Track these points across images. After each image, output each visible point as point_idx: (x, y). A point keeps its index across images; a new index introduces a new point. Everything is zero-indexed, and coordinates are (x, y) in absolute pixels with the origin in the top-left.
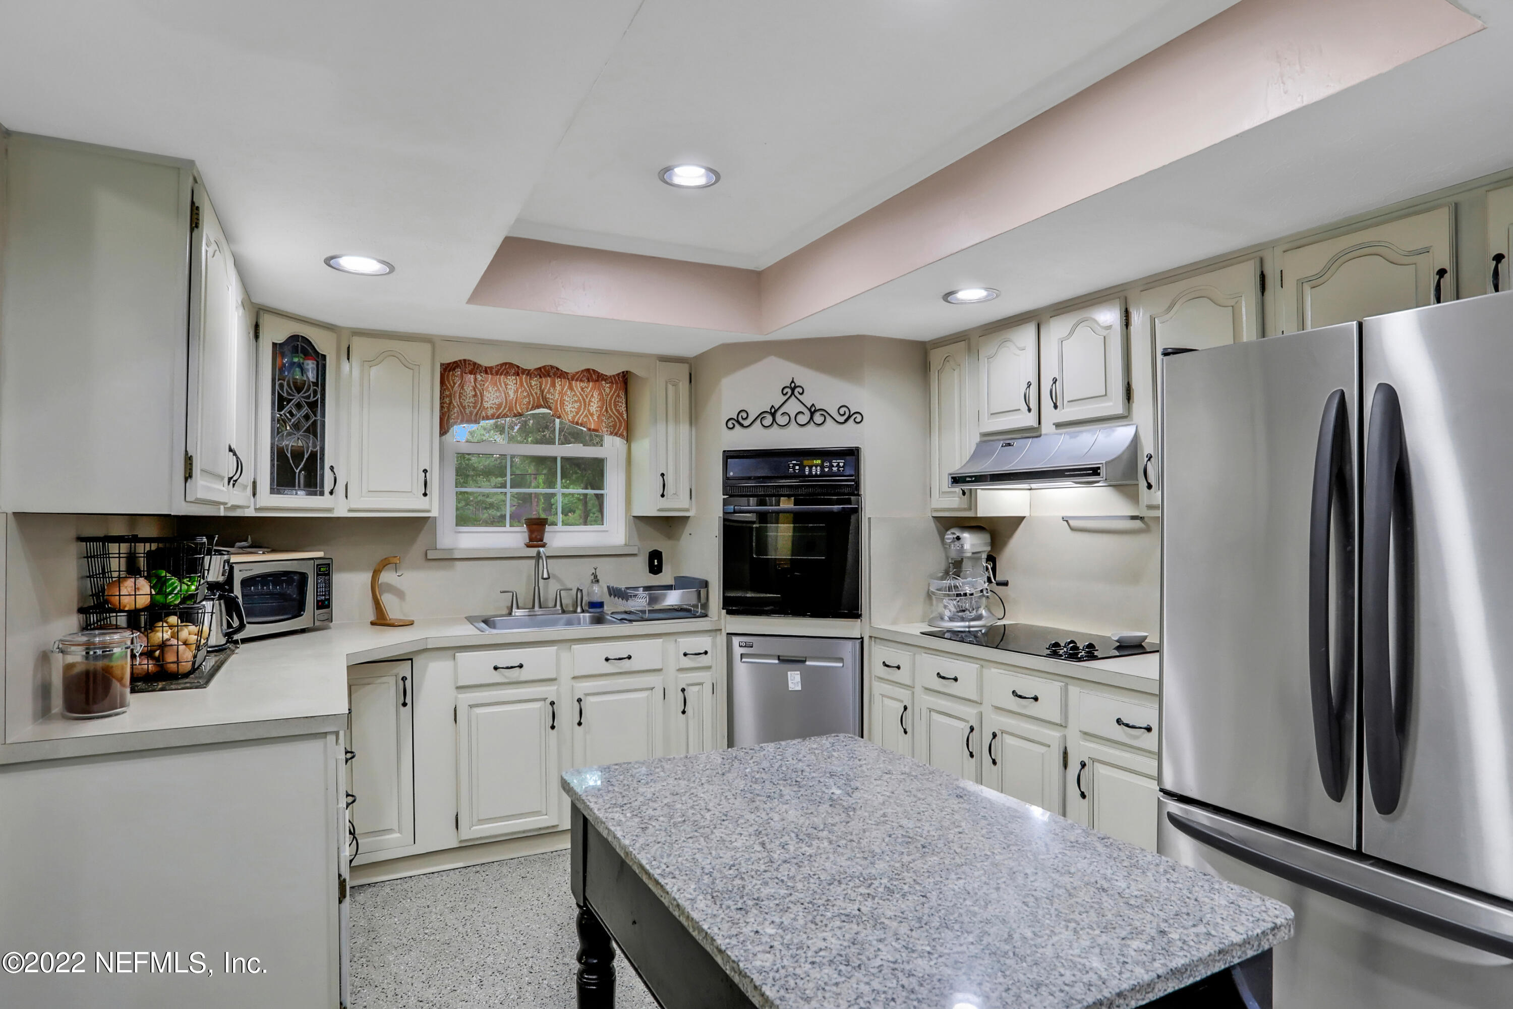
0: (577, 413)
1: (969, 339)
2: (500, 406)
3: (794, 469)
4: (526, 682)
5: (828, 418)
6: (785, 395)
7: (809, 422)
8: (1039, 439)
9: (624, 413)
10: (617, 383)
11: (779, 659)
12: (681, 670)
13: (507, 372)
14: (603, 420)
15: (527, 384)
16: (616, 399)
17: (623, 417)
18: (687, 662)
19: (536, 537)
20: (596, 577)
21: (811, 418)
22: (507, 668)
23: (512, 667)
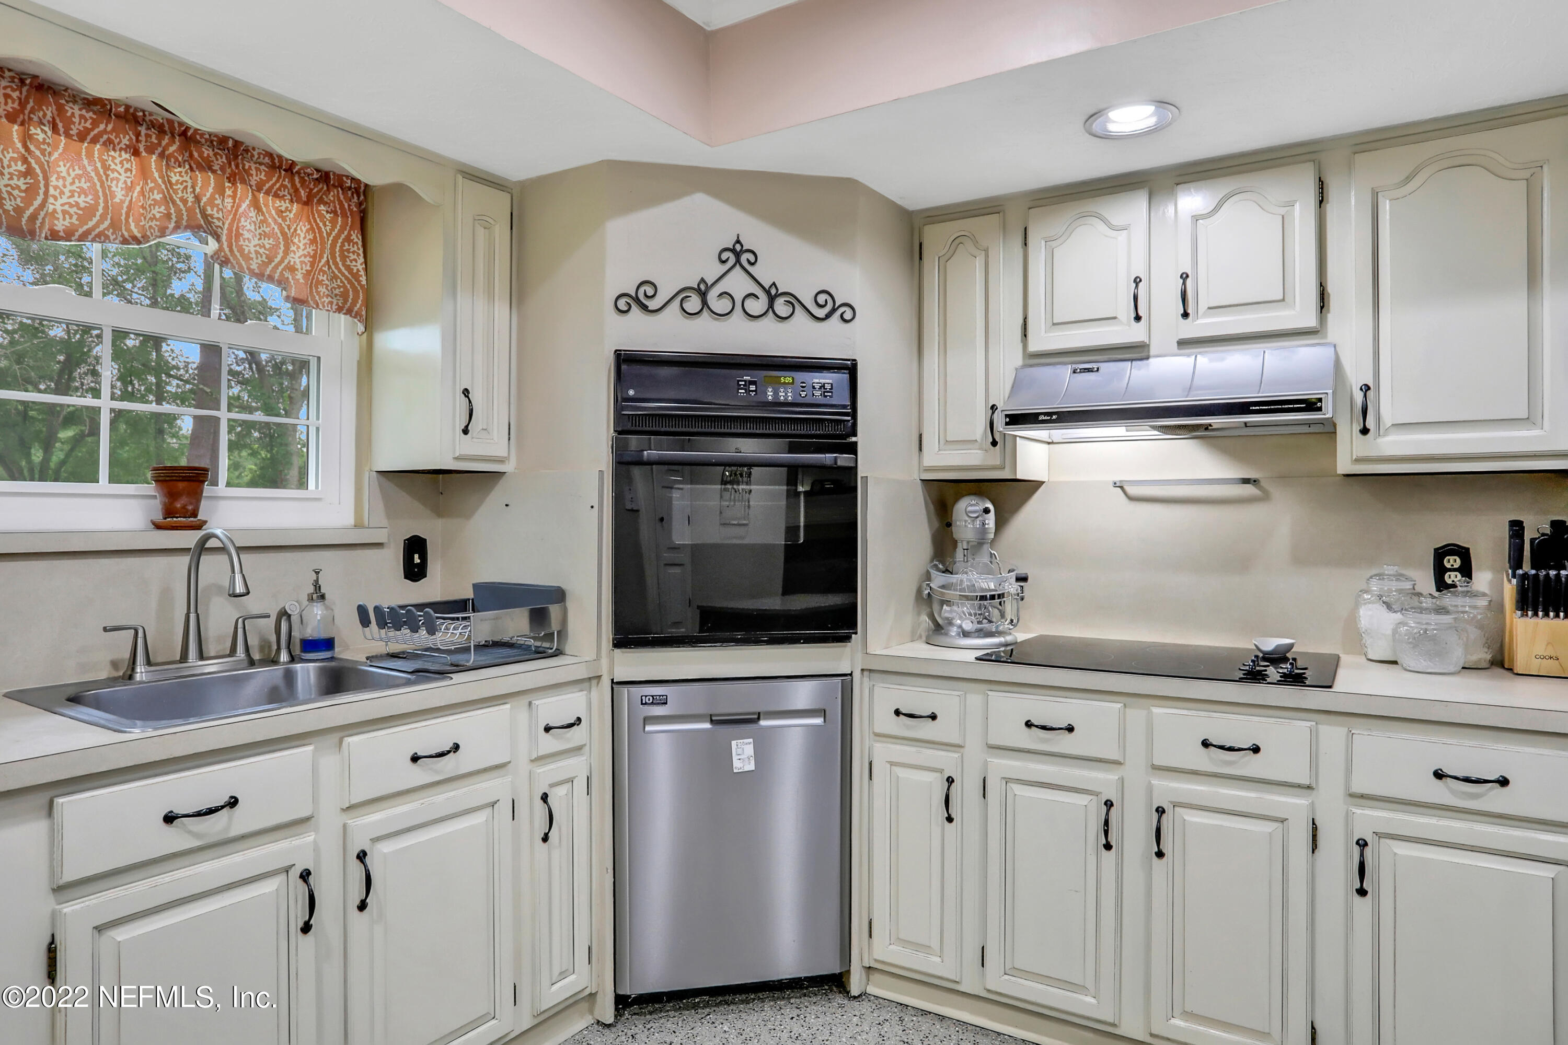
0: (270, 259)
1: (1004, 211)
2: (89, 211)
3: (748, 391)
4: (243, 837)
5: (798, 307)
6: (724, 262)
7: (767, 311)
8: (1145, 362)
9: (362, 273)
10: (344, 215)
11: (712, 721)
12: (540, 759)
13: (110, 141)
14: (319, 282)
15: (162, 177)
16: (343, 245)
17: (359, 282)
18: (549, 743)
19: (184, 507)
20: (317, 586)
21: (771, 306)
22: (199, 814)
23: (211, 811)
